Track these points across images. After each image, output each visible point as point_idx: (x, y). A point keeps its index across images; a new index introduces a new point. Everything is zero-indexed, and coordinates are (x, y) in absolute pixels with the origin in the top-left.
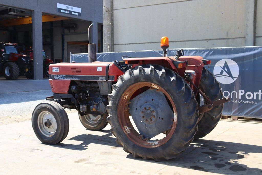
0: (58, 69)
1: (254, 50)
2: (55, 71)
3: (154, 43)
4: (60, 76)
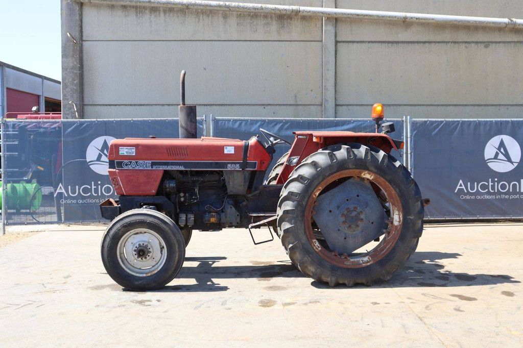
0: (134, 150)
1: (348, 124)
2: (125, 154)
4: (137, 162)
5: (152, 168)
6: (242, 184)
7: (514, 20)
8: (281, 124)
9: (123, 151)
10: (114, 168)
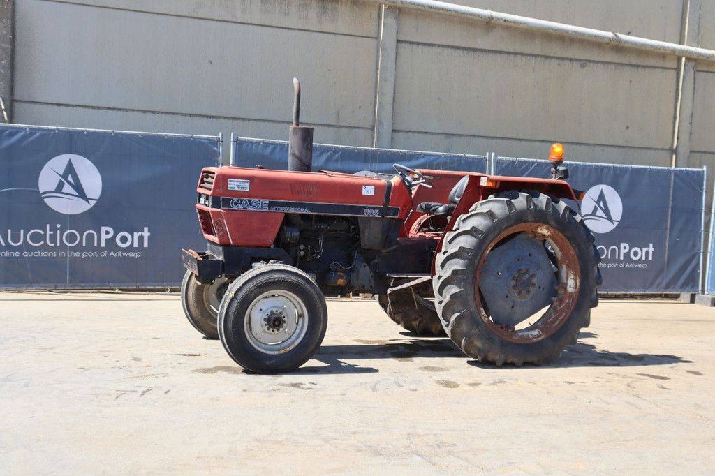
0: (248, 184)
2: (236, 189)
3: (154, 112)
4: (249, 201)
5: (269, 209)
6: (380, 236)
7: (620, 35)
8: (329, 153)
9: (234, 185)
10: (220, 208)
